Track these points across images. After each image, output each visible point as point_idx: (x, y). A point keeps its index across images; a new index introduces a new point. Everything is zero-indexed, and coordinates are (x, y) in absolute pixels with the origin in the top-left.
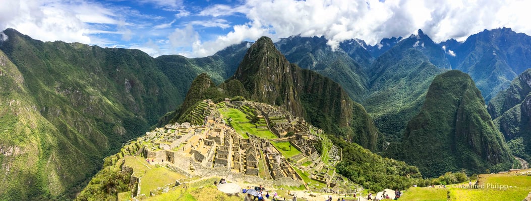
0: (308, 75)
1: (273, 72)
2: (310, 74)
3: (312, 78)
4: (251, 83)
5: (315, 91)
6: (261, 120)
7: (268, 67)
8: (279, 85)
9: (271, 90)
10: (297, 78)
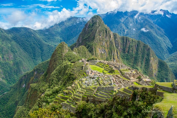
0: (125, 41)
1: (104, 40)
2: (126, 40)
3: (128, 43)
4: (91, 48)
5: (131, 51)
6: (115, 71)
7: (101, 37)
8: (108, 49)
9: (103, 52)
10: (118, 43)
